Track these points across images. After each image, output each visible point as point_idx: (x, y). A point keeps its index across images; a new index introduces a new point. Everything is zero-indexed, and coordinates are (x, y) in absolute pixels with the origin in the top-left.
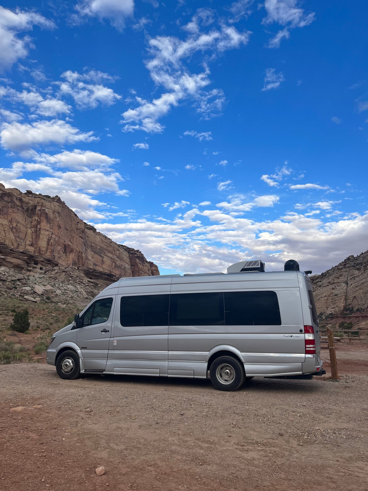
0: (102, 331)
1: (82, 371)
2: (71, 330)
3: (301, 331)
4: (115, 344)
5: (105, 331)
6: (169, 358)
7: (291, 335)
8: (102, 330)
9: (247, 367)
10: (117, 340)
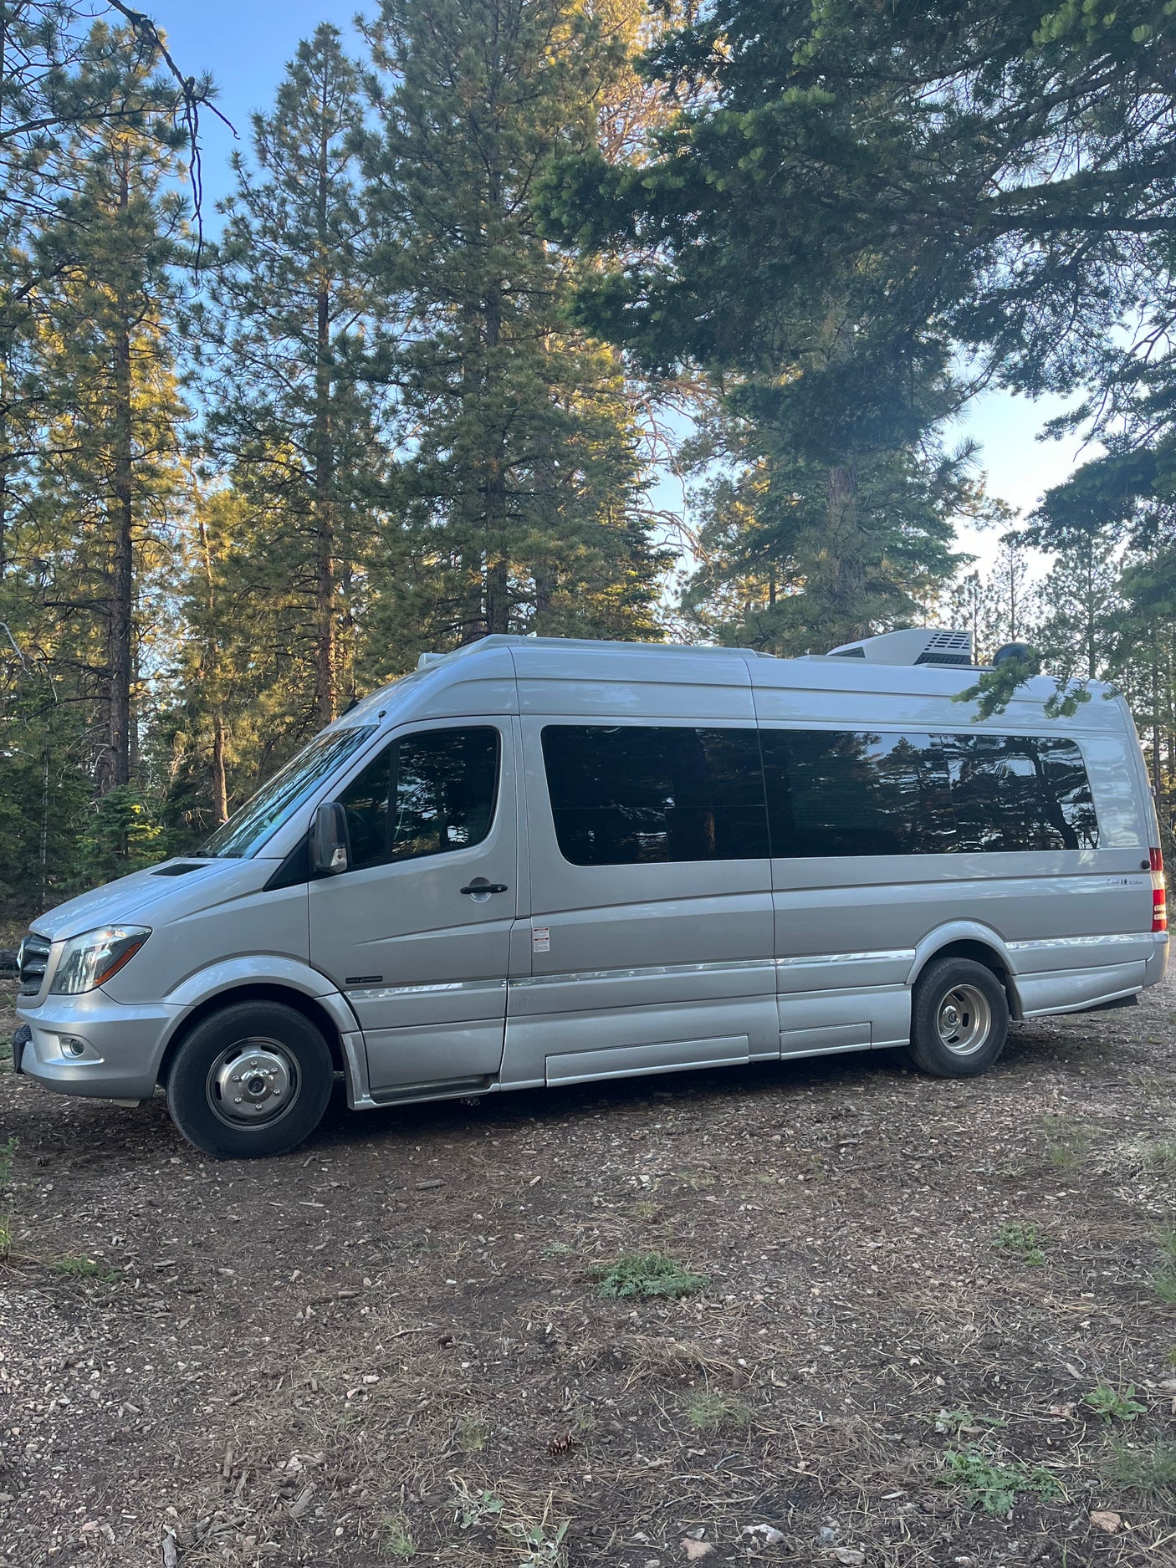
0: (466, 891)
1: (363, 1101)
2: (267, 888)
3: (1144, 865)
4: (543, 947)
5: (479, 887)
6: (780, 988)
7: (1123, 877)
8: (467, 885)
9: (1026, 988)
10: (553, 929)
